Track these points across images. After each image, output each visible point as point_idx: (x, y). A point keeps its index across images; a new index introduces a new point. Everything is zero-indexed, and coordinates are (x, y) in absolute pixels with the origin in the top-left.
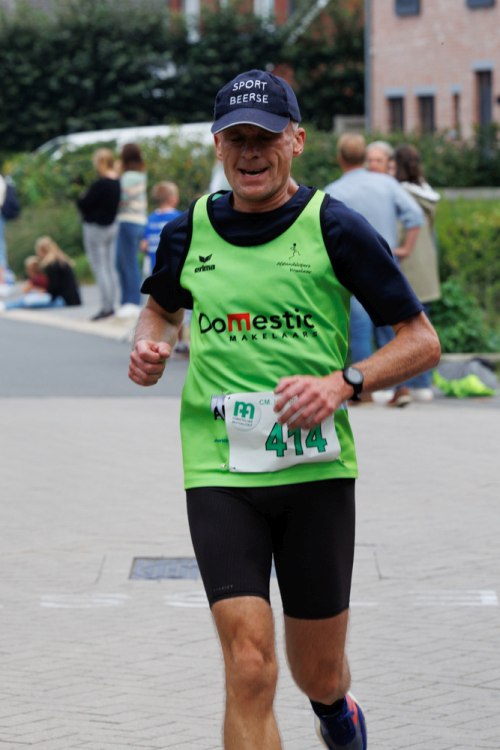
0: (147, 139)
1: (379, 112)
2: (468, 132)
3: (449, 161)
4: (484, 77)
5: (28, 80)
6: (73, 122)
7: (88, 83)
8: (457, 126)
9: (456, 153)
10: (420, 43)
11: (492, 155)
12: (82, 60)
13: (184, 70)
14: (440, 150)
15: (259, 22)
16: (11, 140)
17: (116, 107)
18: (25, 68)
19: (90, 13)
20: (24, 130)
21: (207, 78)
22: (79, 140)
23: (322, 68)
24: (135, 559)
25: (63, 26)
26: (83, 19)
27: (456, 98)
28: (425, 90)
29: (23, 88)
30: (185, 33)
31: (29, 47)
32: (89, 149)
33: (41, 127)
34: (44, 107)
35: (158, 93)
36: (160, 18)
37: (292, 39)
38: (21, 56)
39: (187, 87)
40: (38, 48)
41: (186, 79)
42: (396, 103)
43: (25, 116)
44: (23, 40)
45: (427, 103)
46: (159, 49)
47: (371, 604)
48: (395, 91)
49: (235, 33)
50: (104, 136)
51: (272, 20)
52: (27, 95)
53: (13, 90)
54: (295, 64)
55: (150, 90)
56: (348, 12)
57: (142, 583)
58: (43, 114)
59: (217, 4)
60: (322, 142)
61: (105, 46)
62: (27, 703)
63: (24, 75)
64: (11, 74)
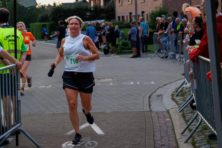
0: (86, 23)
1: (117, 19)
2: (129, 21)
3: (126, 24)
4: (131, 13)
9: (127, 23)
10: (122, 9)
13: (91, 14)
14: (125, 23)
15: (101, 7)
19: (79, 6)
23: (109, 13)
25: (75, 8)
26: (78, 7)
27: (127, 16)
28: (123, 15)
30: (91, 9)
35: (88, 17)
36: (88, 7)
37: (105, 9)
39: (91, 16)
42: (119, 17)
44: (70, 10)
45: (123, 17)
46: (88, 11)
47: (116, 84)
48: (119, 16)
49: (98, 8)
51: (103, 6)
54: (106, 12)
55: (87, 16)
56: (112, 5)
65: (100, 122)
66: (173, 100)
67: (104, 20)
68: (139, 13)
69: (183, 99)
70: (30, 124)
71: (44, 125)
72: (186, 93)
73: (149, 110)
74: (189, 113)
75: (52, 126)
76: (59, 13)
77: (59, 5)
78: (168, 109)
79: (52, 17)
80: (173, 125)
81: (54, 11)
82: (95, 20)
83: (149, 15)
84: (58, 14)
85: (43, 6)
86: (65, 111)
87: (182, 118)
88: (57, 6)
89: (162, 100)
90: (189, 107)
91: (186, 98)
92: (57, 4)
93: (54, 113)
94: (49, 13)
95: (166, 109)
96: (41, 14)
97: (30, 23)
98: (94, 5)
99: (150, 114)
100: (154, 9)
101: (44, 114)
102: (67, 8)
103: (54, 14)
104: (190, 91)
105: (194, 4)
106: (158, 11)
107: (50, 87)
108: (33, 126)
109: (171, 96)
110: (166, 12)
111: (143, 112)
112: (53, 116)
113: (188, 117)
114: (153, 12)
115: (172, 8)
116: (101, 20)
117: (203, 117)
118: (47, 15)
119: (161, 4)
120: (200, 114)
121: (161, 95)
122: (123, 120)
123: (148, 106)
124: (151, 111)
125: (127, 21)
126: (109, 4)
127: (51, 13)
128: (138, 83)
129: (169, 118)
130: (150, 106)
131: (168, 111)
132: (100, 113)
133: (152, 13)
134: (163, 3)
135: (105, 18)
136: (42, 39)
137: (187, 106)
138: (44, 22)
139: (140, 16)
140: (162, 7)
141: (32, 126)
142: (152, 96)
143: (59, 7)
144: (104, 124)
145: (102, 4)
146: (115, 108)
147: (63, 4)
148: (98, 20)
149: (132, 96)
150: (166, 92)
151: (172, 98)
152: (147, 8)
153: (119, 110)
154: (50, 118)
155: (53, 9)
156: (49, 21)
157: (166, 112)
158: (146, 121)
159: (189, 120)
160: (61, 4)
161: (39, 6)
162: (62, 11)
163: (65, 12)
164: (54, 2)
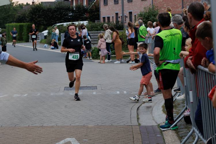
1: (102, 20)
2: (115, 22)
4: (117, 14)
6: (57, 22)
7: (59, 16)
8: (113, 21)
10: (107, 9)
11: (118, 25)
12: (58, 13)
13: (73, 14)
15: (84, 7)
16: (48, 25)
17: (63, 19)
18: (50, 14)
20: (50, 23)
21: (76, 15)
22: (58, 24)
23: (93, 13)
24: (65, 87)
25: (55, 8)
26: (58, 7)
27: (113, 17)
28: (108, 16)
30: (73, 9)
32: (59, 26)
33: (52, 23)
35: (69, 17)
36: (70, 7)
37: (89, 9)
38: (49, 12)
39: (73, 16)
40: (52, 11)
41: (73, 15)
42: (104, 18)
43: (50, 21)
45: (109, 18)
46: (70, 11)
48: (104, 16)
49: (81, 8)
50: (62, 24)
51: (86, 6)
53: (49, 17)
54: (89, 13)
56: (97, 5)
57: (66, 91)
58: (53, 21)
59: (78, 4)
60: (93, 24)
61: (61, 11)
63: (50, 15)
65: (82, 138)
66: (164, 113)
67: (87, 21)
68: (127, 14)
69: (176, 112)
70: (2, 139)
71: (18, 140)
72: (179, 104)
73: (138, 125)
74: (183, 128)
75: (27, 142)
76: (38, 13)
77: (38, 4)
78: (159, 123)
79: (30, 17)
80: (164, 142)
81: (32, 10)
82: (78, 21)
83: (137, 16)
84: (37, 14)
85: (21, 4)
86: (42, 124)
87: (175, 134)
88: (36, 5)
89: (152, 112)
90: (183, 121)
91: (179, 110)
93: (29, 126)
94: (27, 13)
95: (156, 123)
96: (18, 13)
97: (6, 23)
98: (77, 5)
99: (139, 129)
100: (143, 10)
101: (17, 127)
102: (47, 7)
103: (33, 14)
104: (183, 103)
105: (187, 5)
106: (147, 12)
107: (25, 95)
108: (5, 141)
109: (162, 108)
110: (156, 13)
111: (131, 126)
112: (28, 129)
113: (182, 132)
114: (142, 14)
115: (163, 9)
116: (84, 21)
117: (200, 135)
118: (25, 14)
119: (151, 5)
120: (196, 130)
121: (150, 107)
122: (108, 135)
123: (136, 119)
124: (139, 124)
125: (112, 22)
126: (93, 4)
127: (29, 12)
128: (125, 92)
129: (160, 133)
130: (138, 119)
131: (158, 125)
132: (82, 127)
133: (140, 14)
134: (153, 4)
135: (89, 19)
136: (19, 42)
137: (180, 120)
138: (21, 22)
139: (127, 17)
140: (151, 7)
141: (3, 141)
142: (140, 108)
143: (39, 7)
144: (86, 140)
145: (85, 4)
146: (99, 121)
147: (42, 3)
148: (81, 21)
149: (118, 107)
150: (156, 103)
151: (163, 110)
152: (134, 9)
153: (103, 123)
154: (25, 132)
155: (32, 8)
156: (27, 22)
157: (157, 127)
158: (133, 137)
159: (182, 137)
160: (41, 3)
161: (16, 5)
162: (42, 10)
163: (45, 11)
164: (33, 1)
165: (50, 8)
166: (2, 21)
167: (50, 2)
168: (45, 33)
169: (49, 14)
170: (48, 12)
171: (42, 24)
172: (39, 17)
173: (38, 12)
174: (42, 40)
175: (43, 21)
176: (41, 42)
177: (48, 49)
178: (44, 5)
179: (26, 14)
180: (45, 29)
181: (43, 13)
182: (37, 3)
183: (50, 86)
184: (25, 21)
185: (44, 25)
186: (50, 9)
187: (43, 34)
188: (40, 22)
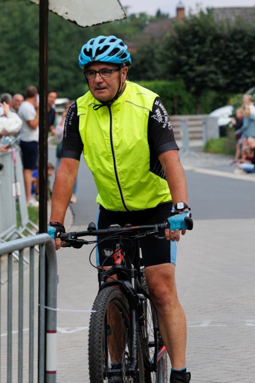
5: (241, 57)
16: (233, 87)
20: (240, 82)
29: (239, 61)
31: (242, 39)
33: (248, 80)
34: (249, 70)
38: (237, 45)
40: (246, 40)
43: (240, 75)
44: (238, 37)
52: (241, 64)
53: (234, 62)
58: (249, 74)
62: (238, 375)
63: (239, 54)
64: (232, 54)
76: (197, 47)
77: (198, 16)
79: (170, 62)
81: (176, 35)
84: (195, 51)
85: (138, 16)
88: (189, 18)
92: (191, 10)
94: (157, 47)
102: (229, 26)
103: (180, 51)
118: (152, 52)
127: (166, 43)
143: (200, 25)
147: (210, 11)
155: (178, 30)
160: (205, 12)
162: (210, 38)
163: (222, 41)
164: (180, 3)
165: (238, 28)
166: (70, 74)
167: (238, 8)
168: (223, 116)
169: (237, 51)
170: (232, 45)
171: (212, 85)
172: (201, 62)
173: (199, 43)
174: (212, 141)
175: (213, 76)
176: (207, 149)
177: (232, 172)
178: (219, 18)
179: (156, 51)
180: (221, 104)
181: (215, 45)
182: (195, 12)
183: (242, 297)
184: (150, 74)
185: (217, 88)
186: (242, 32)
187: (216, 119)
188: (206, 79)
